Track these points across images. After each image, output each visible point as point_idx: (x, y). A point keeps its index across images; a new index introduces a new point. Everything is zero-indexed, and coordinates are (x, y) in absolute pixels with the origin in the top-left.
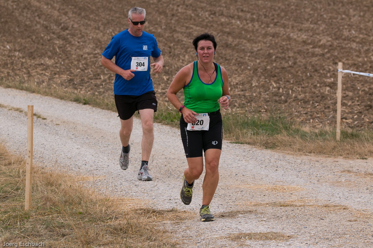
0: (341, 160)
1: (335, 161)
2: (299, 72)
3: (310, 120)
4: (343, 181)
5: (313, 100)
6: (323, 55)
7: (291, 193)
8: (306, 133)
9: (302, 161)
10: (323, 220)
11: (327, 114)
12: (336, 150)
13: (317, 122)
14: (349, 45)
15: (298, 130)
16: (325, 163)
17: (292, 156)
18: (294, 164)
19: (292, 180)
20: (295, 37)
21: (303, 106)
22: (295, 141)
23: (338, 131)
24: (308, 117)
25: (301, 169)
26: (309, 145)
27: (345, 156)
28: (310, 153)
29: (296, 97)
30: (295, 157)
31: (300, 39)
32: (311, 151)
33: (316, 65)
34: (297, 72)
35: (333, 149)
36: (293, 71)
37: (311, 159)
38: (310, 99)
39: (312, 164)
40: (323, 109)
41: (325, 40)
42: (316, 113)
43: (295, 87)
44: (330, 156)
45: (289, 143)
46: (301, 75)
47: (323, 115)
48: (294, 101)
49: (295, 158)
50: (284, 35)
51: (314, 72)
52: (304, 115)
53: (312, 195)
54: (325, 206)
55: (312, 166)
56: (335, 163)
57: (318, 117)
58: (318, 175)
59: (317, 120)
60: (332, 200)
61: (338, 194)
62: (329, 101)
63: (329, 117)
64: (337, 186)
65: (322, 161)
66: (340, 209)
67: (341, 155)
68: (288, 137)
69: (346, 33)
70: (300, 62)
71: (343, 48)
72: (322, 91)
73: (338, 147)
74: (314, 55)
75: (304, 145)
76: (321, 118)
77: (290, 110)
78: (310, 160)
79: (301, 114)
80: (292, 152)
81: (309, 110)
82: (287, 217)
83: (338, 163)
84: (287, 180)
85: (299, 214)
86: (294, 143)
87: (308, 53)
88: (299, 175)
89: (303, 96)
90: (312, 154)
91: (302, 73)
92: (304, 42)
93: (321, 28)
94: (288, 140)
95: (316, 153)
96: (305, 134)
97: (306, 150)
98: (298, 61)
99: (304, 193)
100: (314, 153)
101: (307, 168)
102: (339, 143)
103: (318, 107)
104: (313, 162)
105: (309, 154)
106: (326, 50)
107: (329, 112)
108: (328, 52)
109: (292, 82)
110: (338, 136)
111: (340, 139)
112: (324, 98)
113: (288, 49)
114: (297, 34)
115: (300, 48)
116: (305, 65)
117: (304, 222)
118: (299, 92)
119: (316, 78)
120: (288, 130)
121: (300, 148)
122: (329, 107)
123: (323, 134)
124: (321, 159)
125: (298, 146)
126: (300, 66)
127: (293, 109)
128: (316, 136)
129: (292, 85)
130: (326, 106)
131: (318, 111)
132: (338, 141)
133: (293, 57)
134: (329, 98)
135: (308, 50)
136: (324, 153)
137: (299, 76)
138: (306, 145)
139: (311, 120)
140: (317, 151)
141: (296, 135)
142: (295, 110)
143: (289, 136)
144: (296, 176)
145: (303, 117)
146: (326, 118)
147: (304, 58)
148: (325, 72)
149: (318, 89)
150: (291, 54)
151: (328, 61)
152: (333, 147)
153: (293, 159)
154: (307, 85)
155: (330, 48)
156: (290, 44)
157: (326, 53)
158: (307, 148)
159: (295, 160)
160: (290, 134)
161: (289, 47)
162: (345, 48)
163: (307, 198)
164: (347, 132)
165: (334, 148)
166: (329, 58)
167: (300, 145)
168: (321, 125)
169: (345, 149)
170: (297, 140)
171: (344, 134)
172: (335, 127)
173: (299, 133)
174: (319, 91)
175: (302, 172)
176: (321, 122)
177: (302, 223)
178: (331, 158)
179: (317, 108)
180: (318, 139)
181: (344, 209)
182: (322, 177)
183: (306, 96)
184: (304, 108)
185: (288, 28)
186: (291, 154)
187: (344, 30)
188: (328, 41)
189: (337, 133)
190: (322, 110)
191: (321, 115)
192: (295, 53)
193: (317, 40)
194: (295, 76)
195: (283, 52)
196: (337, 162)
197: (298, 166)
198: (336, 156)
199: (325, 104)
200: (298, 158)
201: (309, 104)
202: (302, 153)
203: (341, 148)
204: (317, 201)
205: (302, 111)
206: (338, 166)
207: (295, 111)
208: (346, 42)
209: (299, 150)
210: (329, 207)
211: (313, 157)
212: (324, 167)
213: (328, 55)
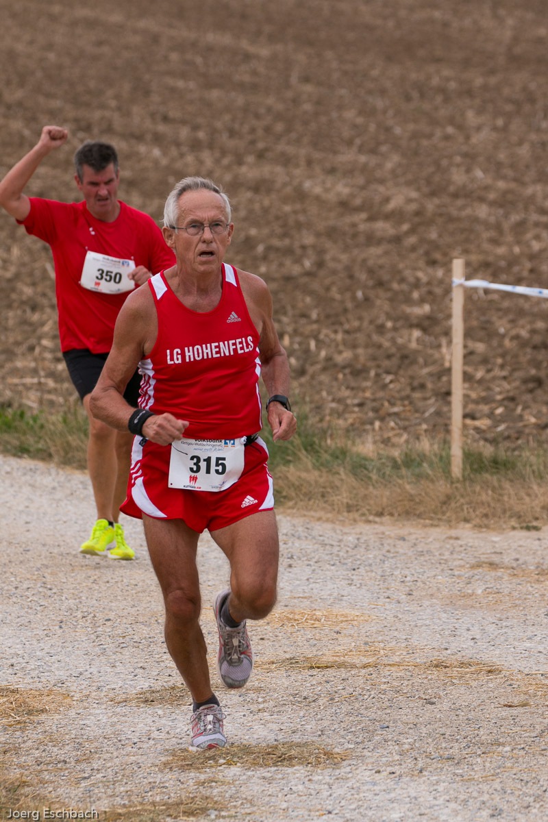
0: (467, 534)
1: (451, 538)
2: (334, 289)
3: (372, 423)
4: (479, 592)
5: (378, 366)
6: (397, 240)
7: (338, 629)
8: (365, 459)
9: (358, 539)
10: (434, 706)
11: (420, 404)
12: (453, 505)
13: (393, 429)
14: (468, 211)
15: (344, 452)
16: (422, 544)
17: (329, 526)
18: (338, 548)
19: (335, 594)
20: (318, 190)
21: (353, 384)
22: (338, 483)
23: (456, 451)
24: (366, 413)
25: (358, 562)
26: (375, 492)
27: (477, 521)
28: (380, 514)
29: (329, 359)
30: (338, 527)
31: (331, 197)
32: (383, 509)
33: (381, 267)
34: (328, 289)
35: (444, 503)
36: (315, 285)
37: (383, 533)
38: (370, 364)
39: (387, 548)
40: (408, 391)
41: (400, 198)
42: (389, 402)
43: (325, 331)
44: (435, 522)
45: (321, 490)
46: (338, 297)
47: (408, 408)
48: (324, 369)
49: (338, 532)
50: (285, 185)
51: (374, 287)
52: (356, 409)
53: (396, 633)
54: (437, 666)
55: (388, 551)
56: (452, 541)
57: (396, 414)
58: (408, 579)
59: (392, 424)
60: (454, 647)
61: (468, 630)
62: (421, 368)
63: (427, 414)
64: (465, 607)
65: (414, 537)
66: (478, 672)
67: (466, 520)
68: (316, 473)
69: (458, 177)
70: (334, 259)
71: (451, 219)
72: (400, 341)
73: (458, 498)
74: (371, 239)
75: (362, 492)
76: (403, 416)
77: (317, 397)
78: (382, 537)
79: (347, 406)
80: (329, 515)
81: (368, 394)
82: (332, 699)
83: (460, 542)
84: (323, 593)
85: (363, 689)
86: (335, 488)
87: (355, 236)
88: (354, 577)
89: (347, 355)
90: (386, 519)
91: (342, 291)
92: (345, 206)
93: (389, 165)
94: (316, 482)
95: (396, 515)
96: (363, 462)
97: (368, 507)
98: (328, 257)
99: (374, 629)
100: (391, 515)
101: (375, 557)
102: (459, 485)
103: (391, 386)
104: (390, 541)
105: (377, 519)
106: (405, 227)
107: (425, 399)
108: (412, 231)
109: (314, 315)
110: (457, 468)
111: (463, 476)
112: (407, 362)
113: (299, 226)
114: (324, 182)
115: (331, 223)
116: (348, 269)
117: (379, 713)
118: (337, 345)
119: (382, 303)
120: (318, 452)
121: (350, 502)
122: (422, 386)
123: (412, 461)
124: (412, 531)
125: (344, 497)
126: (334, 272)
127: (324, 394)
128: (396, 466)
129: (315, 326)
130: (416, 383)
131: (393, 397)
132: (458, 481)
133: (314, 247)
134: (421, 360)
135: (354, 225)
136: (419, 516)
137: (333, 300)
138: (366, 492)
139: (377, 424)
140: (399, 509)
141: (339, 465)
142: (329, 393)
143: (319, 470)
144: (347, 582)
145: (354, 416)
146: (417, 415)
147: (346, 248)
148: (404, 287)
149: (389, 335)
150: (309, 240)
151: (413, 256)
152: (442, 498)
153: (334, 535)
154: (356, 324)
155: (417, 220)
156: (304, 211)
157: (408, 233)
158: (372, 502)
159: (340, 537)
160: (322, 465)
161: (302, 218)
162: (458, 219)
163: (382, 645)
164: (480, 454)
165: (448, 499)
166: (413, 249)
167: (351, 492)
168: (405, 436)
169: (477, 503)
170: (342, 480)
171: (474, 462)
172: (446, 443)
173: (348, 459)
174: (393, 340)
175: (362, 570)
176: (405, 429)
177: (373, 716)
178: (438, 530)
179: (391, 390)
180: (401, 477)
181: (490, 672)
182: (418, 584)
183: (356, 357)
184: (352, 389)
185: (297, 166)
186: (327, 520)
187: (454, 170)
188: (410, 201)
189: (453, 458)
190: (403, 394)
191: (401, 408)
192: (318, 235)
193: (377, 199)
194: (322, 301)
195: (285, 235)
196: (457, 538)
197: (350, 554)
198: (453, 523)
199: (412, 378)
200: (346, 530)
201: (366, 379)
202: (356, 515)
203: (467, 499)
204: (411, 651)
205: (348, 397)
206: (461, 552)
207: (330, 398)
208: (460, 202)
209: (349, 508)
210: (446, 667)
211: (389, 528)
212: (421, 554)
213: (412, 240)
